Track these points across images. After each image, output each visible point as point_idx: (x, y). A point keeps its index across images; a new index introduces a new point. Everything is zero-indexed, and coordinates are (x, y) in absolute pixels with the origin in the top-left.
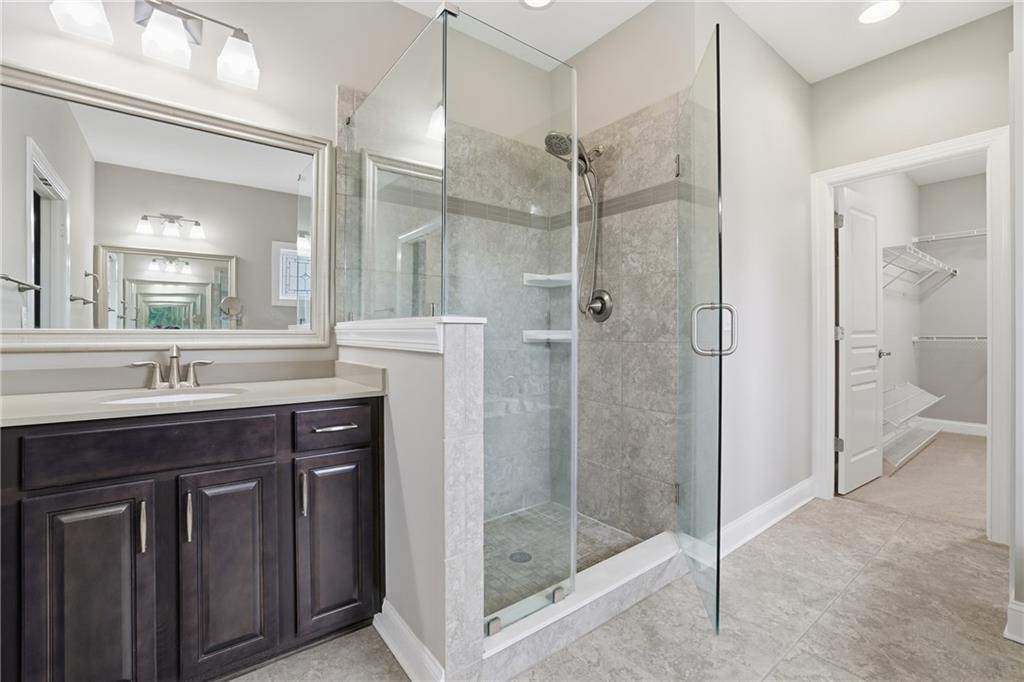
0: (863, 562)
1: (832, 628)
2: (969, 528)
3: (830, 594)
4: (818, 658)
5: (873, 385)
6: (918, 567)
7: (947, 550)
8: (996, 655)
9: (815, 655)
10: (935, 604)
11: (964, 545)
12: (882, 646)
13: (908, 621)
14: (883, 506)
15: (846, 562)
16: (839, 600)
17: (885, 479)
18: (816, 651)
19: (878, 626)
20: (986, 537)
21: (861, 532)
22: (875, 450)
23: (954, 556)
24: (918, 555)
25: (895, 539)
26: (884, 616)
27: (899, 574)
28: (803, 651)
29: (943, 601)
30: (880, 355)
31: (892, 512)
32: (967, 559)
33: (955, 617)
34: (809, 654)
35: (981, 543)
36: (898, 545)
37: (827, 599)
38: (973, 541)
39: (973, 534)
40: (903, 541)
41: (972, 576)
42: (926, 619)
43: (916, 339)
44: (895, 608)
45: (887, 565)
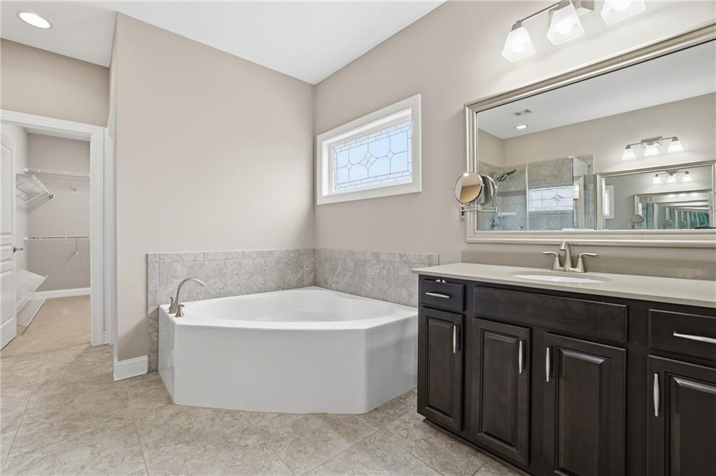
0: (30, 389)
1: (28, 433)
2: (81, 344)
3: (16, 417)
4: (29, 453)
5: (9, 273)
6: (65, 375)
7: (76, 359)
8: (114, 390)
9: (26, 453)
10: (81, 386)
11: (83, 353)
12: (64, 420)
13: (72, 401)
14: (26, 354)
15: (17, 395)
16: (25, 417)
17: (20, 338)
18: (25, 451)
19: (57, 414)
20: (90, 345)
21: (19, 374)
22: (11, 319)
23: (80, 361)
24: (62, 369)
25: (44, 368)
26: (58, 407)
27: (56, 383)
28: (15, 457)
29: (84, 383)
30: (15, 250)
31: (34, 355)
32: (87, 359)
33: (93, 386)
34: (20, 455)
35: (90, 348)
36: (48, 370)
37: (16, 421)
38: (86, 350)
39: (86, 346)
40: (50, 366)
41: (92, 365)
42: (80, 395)
43: (27, 238)
44: (62, 400)
45: (47, 382)
